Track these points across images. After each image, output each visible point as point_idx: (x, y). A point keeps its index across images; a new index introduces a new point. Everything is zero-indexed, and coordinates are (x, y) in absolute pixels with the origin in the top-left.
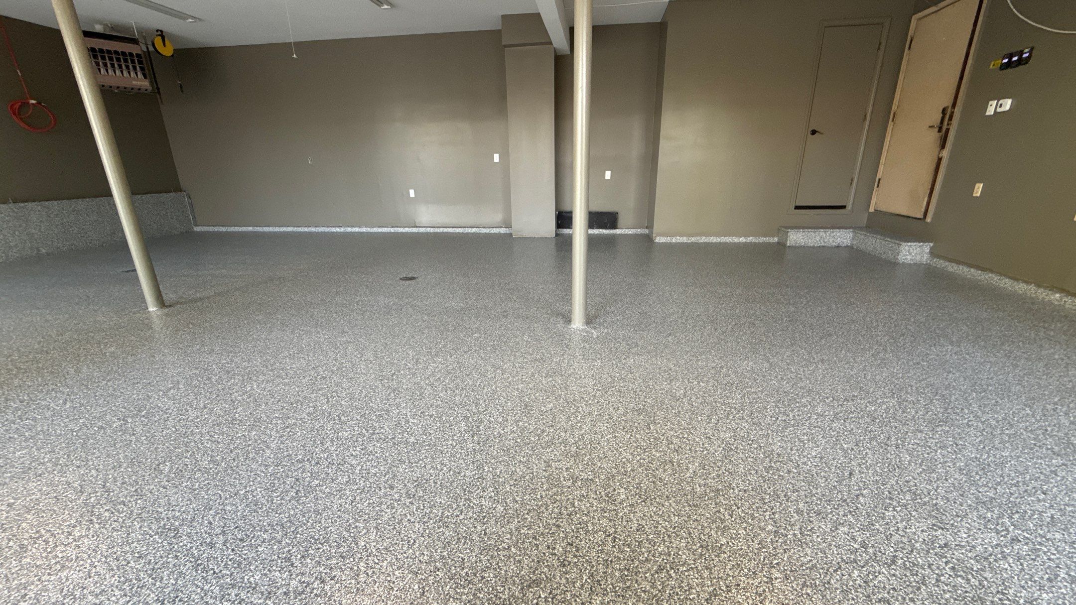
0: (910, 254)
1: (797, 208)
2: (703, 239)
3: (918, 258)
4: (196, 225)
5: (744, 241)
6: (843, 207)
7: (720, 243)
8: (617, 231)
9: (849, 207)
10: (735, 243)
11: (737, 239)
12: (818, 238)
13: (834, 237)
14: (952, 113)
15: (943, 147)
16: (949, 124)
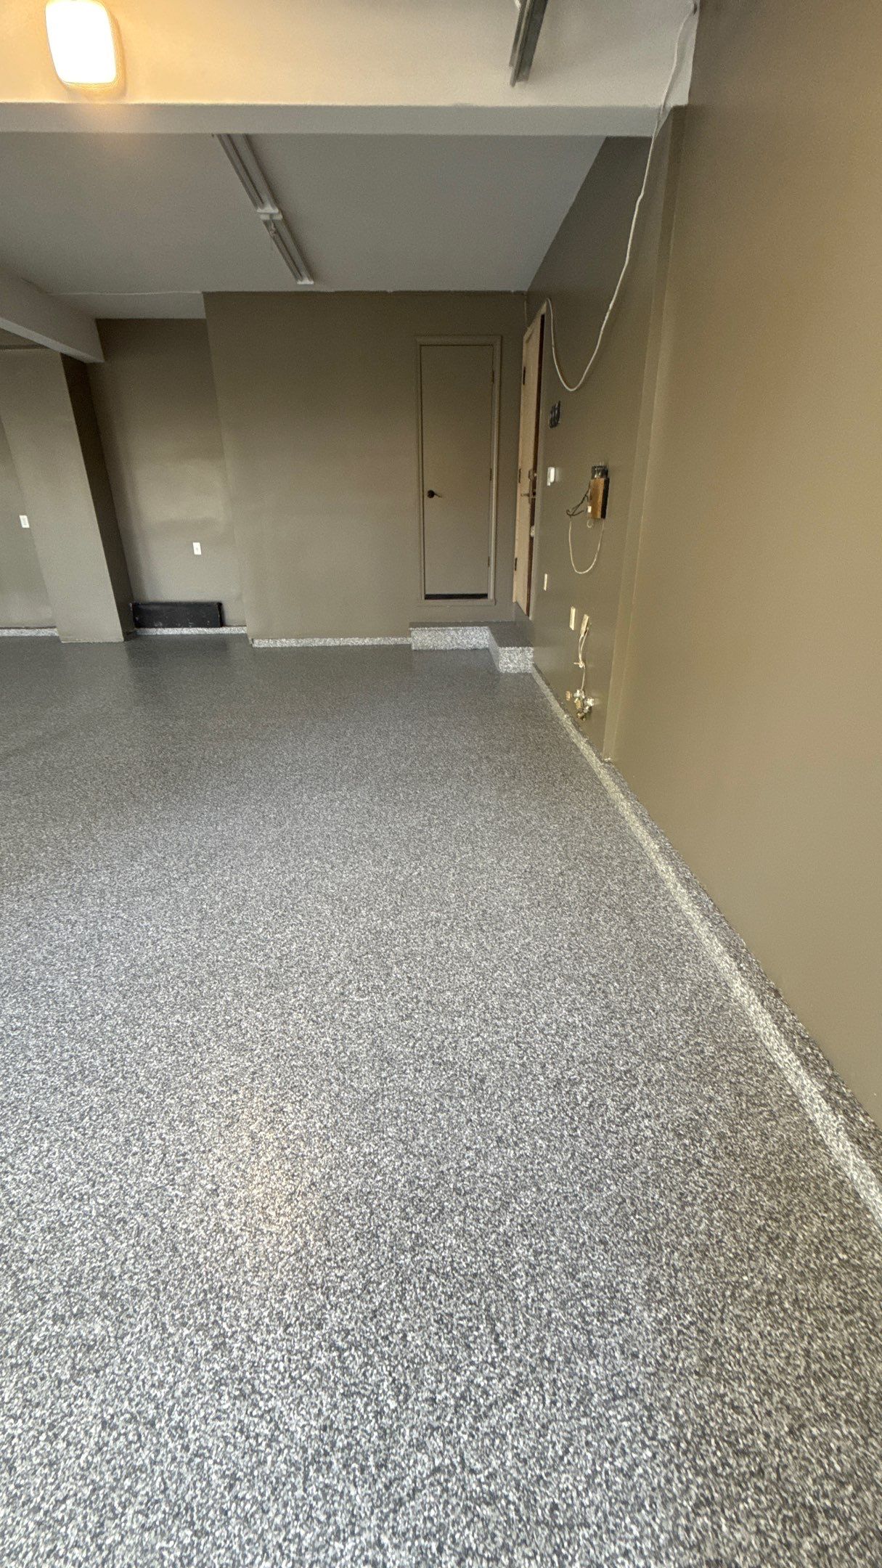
0: (512, 661)
1: (428, 597)
2: (318, 642)
3: (522, 666)
6: (485, 596)
8: (223, 630)
9: (491, 596)
10: (356, 646)
12: (449, 639)
13: (466, 637)
14: (535, 478)
15: (532, 523)
16: (534, 494)
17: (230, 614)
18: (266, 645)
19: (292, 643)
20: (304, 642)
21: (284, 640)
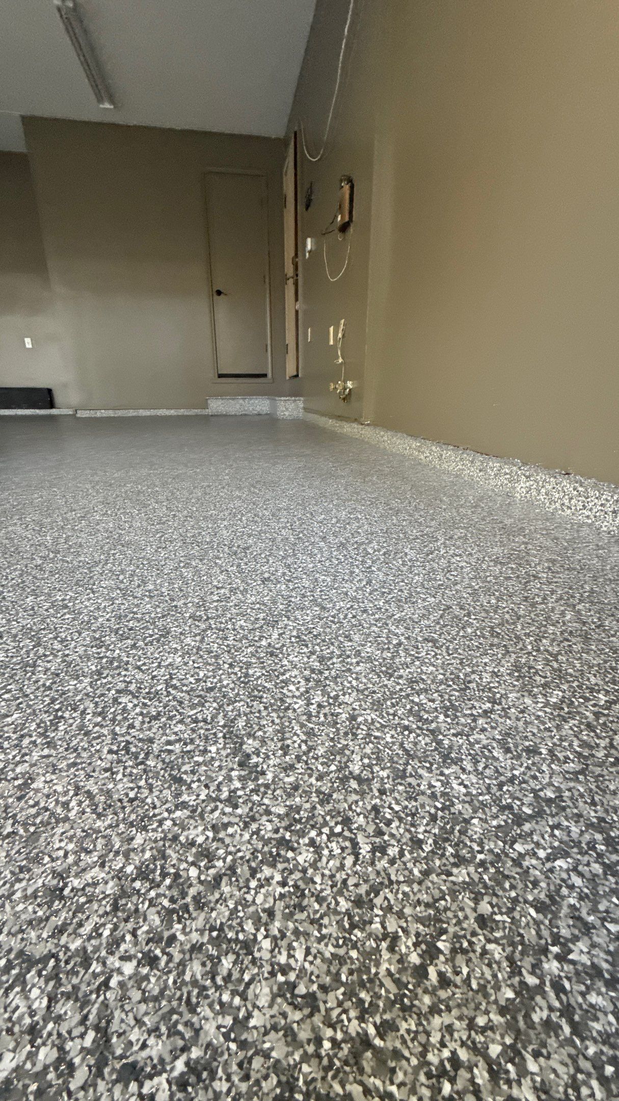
0: (287, 409)
1: (220, 376)
2: (132, 413)
3: (295, 413)
6: (265, 376)
8: (54, 411)
9: (270, 375)
11: (168, 411)
12: (238, 406)
13: (252, 404)
14: (297, 263)
15: (297, 300)
16: (297, 275)
17: (58, 398)
18: (88, 416)
20: (120, 413)
21: (103, 412)
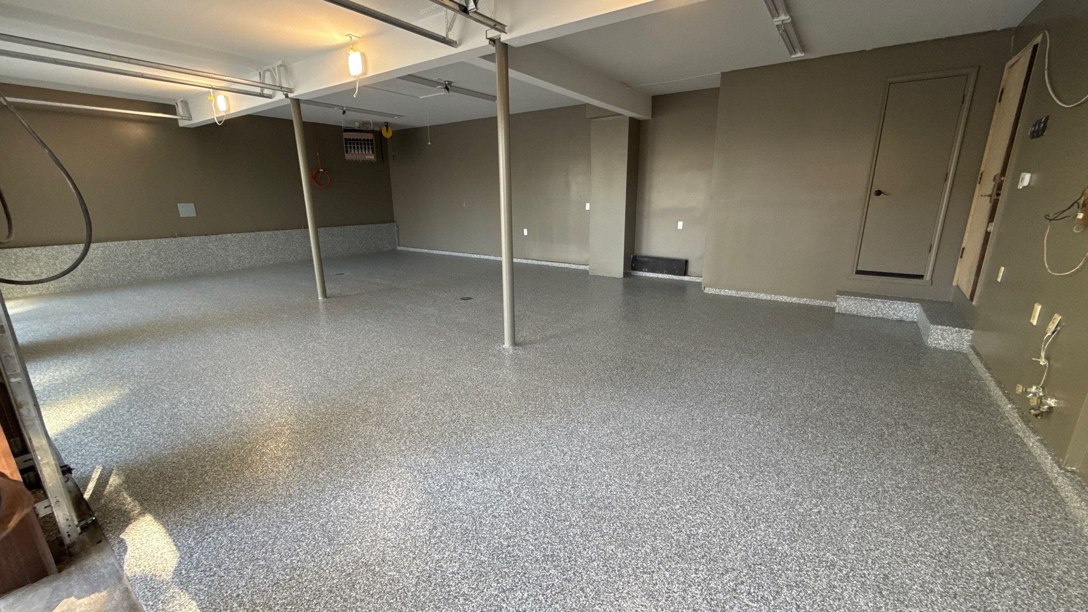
0: (944, 339)
1: (859, 272)
2: (753, 295)
3: (956, 345)
4: (399, 246)
5: (797, 302)
6: (921, 277)
7: (770, 300)
8: (686, 278)
9: (928, 277)
10: (786, 303)
11: (789, 298)
12: (874, 308)
13: (895, 309)
14: (1002, 182)
15: (991, 218)
16: (998, 195)
17: (691, 268)
18: (713, 292)
19: (733, 293)
20: (742, 294)
21: (727, 291)
